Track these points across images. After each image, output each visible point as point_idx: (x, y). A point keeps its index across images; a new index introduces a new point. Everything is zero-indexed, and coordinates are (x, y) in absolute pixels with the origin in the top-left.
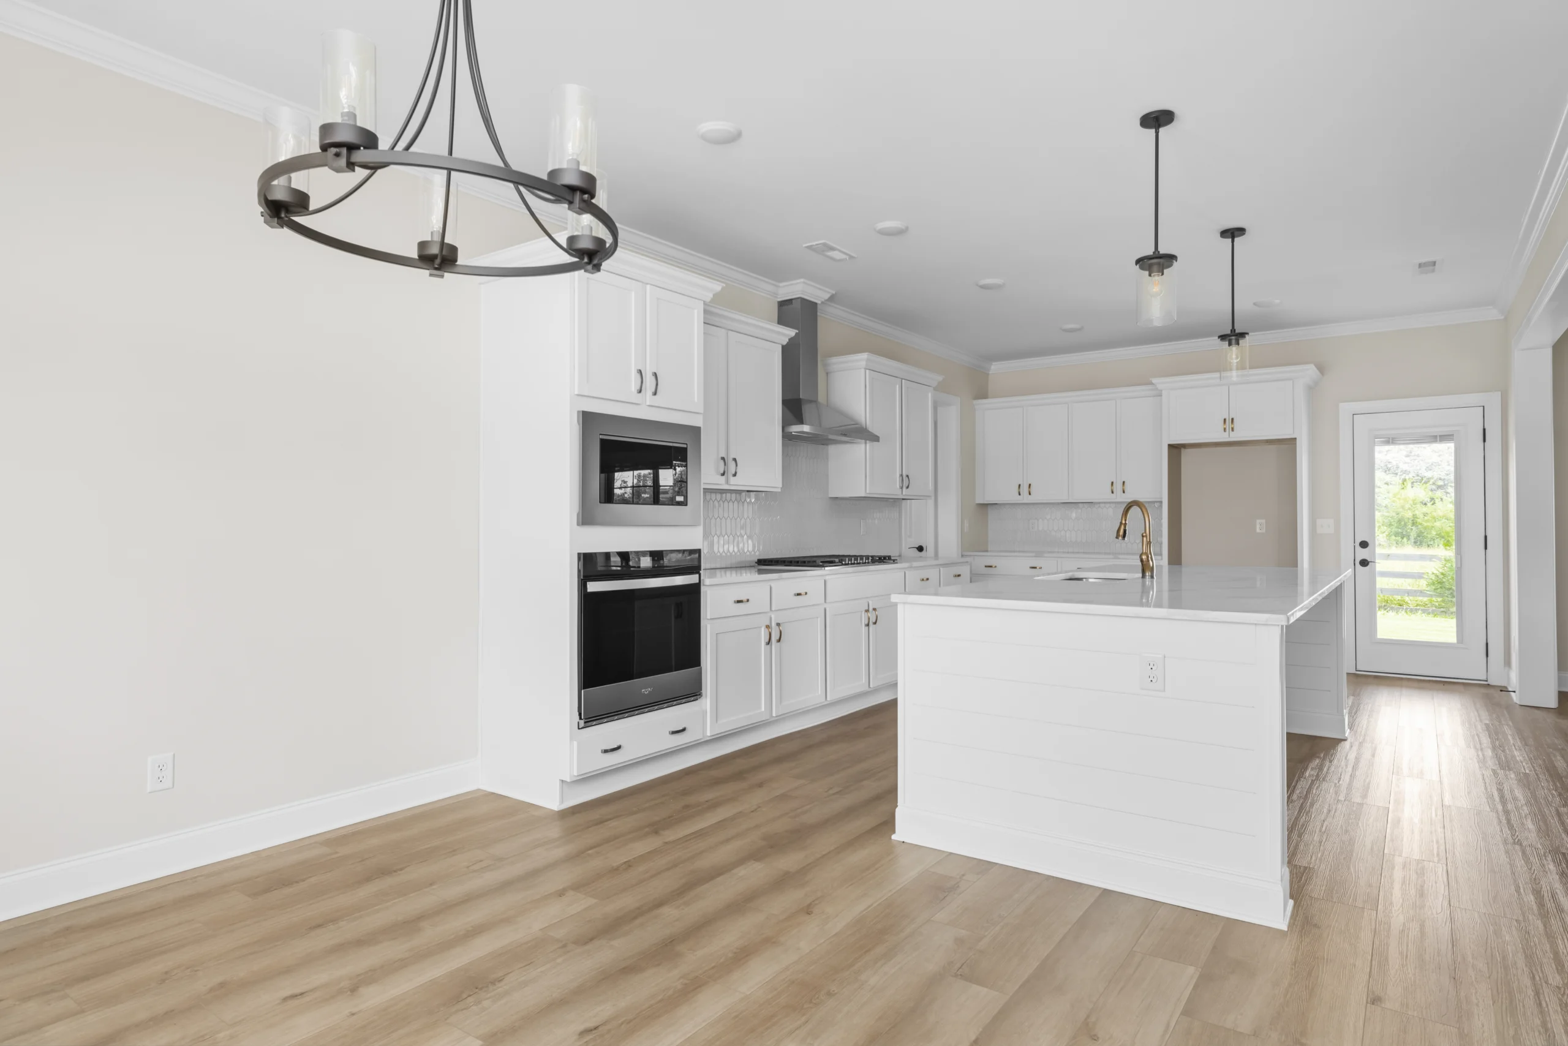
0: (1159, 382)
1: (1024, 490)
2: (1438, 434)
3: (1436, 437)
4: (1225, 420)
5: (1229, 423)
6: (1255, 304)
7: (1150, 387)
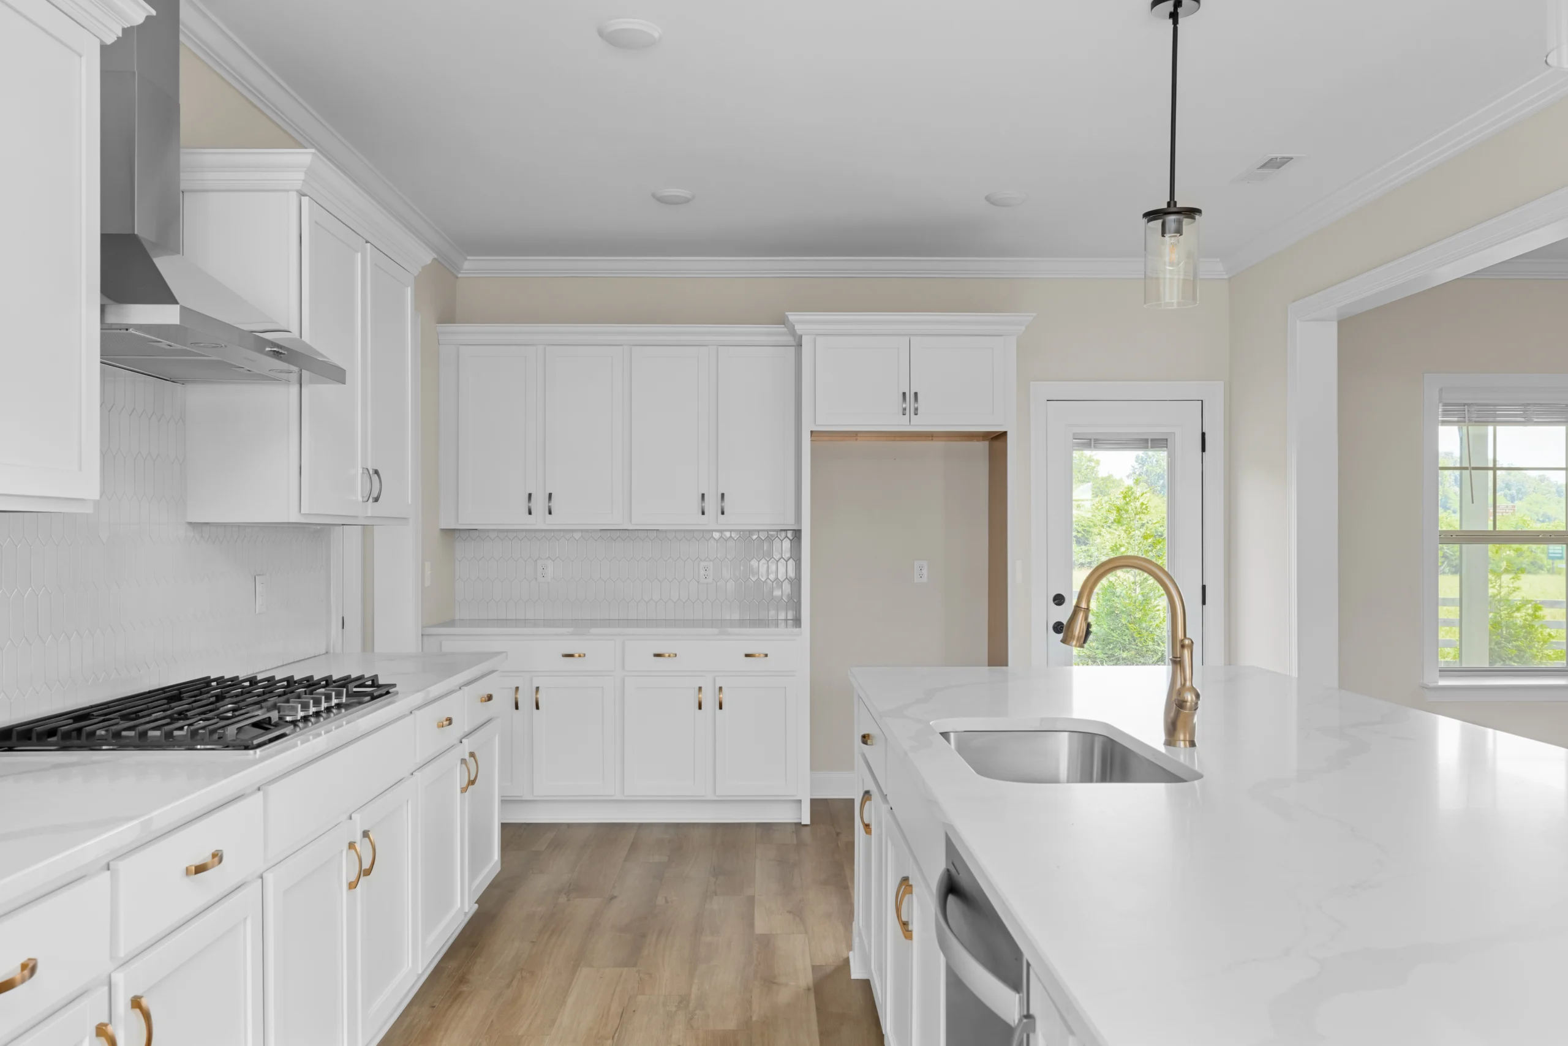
0: (802, 321)
1: (539, 505)
2: (1150, 437)
3: (1147, 440)
4: (904, 394)
5: (910, 400)
6: (987, 198)
7: (781, 329)
